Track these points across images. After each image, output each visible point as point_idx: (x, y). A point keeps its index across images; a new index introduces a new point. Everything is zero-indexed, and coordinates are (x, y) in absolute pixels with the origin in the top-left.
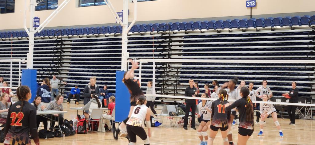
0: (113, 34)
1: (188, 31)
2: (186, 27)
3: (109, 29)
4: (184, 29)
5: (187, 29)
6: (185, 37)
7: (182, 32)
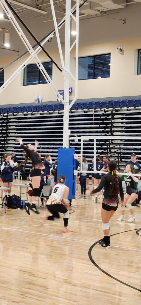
0: (57, 111)
1: (130, 108)
2: (128, 105)
3: (53, 106)
4: (126, 106)
5: (129, 107)
6: (127, 114)
7: (124, 110)
